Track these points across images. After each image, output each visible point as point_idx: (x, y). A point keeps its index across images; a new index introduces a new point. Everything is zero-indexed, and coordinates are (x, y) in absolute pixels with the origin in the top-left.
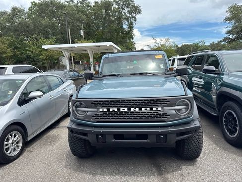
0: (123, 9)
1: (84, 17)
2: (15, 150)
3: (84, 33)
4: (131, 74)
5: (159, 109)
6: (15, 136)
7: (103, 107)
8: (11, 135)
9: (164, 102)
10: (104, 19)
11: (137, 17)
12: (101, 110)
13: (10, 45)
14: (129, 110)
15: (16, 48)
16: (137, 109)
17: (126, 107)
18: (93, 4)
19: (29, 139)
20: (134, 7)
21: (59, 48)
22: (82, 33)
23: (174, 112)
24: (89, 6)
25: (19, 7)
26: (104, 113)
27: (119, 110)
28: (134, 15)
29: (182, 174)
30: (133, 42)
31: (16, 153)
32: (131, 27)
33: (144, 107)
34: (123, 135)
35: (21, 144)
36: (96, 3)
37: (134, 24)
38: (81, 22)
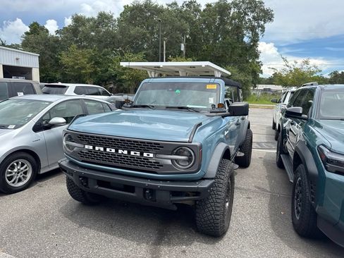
0: (246, 14)
1: (187, 25)
2: (20, 180)
3: (186, 47)
4: (167, 107)
5: (151, 155)
6: (23, 165)
7: (89, 144)
8: (17, 163)
9: (157, 147)
10: (217, 28)
11: (266, 25)
12: (87, 147)
13: (90, 60)
14: (117, 151)
15: (97, 63)
16: (126, 152)
17: (112, 147)
18: (203, 8)
19: (42, 172)
20: (263, 11)
21: (143, 67)
22: (183, 48)
23: (169, 162)
24: (197, 10)
25: (107, 12)
26: (90, 151)
27: (105, 149)
28: (262, 23)
29: (184, 251)
30: (259, 62)
31: (21, 184)
32: (255, 40)
33: (133, 150)
34: (109, 183)
35: (29, 176)
36: (208, 5)
37: (260, 37)
38: (183, 32)
